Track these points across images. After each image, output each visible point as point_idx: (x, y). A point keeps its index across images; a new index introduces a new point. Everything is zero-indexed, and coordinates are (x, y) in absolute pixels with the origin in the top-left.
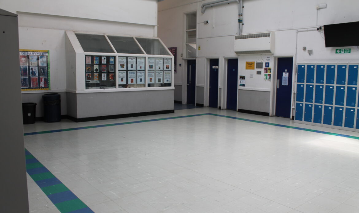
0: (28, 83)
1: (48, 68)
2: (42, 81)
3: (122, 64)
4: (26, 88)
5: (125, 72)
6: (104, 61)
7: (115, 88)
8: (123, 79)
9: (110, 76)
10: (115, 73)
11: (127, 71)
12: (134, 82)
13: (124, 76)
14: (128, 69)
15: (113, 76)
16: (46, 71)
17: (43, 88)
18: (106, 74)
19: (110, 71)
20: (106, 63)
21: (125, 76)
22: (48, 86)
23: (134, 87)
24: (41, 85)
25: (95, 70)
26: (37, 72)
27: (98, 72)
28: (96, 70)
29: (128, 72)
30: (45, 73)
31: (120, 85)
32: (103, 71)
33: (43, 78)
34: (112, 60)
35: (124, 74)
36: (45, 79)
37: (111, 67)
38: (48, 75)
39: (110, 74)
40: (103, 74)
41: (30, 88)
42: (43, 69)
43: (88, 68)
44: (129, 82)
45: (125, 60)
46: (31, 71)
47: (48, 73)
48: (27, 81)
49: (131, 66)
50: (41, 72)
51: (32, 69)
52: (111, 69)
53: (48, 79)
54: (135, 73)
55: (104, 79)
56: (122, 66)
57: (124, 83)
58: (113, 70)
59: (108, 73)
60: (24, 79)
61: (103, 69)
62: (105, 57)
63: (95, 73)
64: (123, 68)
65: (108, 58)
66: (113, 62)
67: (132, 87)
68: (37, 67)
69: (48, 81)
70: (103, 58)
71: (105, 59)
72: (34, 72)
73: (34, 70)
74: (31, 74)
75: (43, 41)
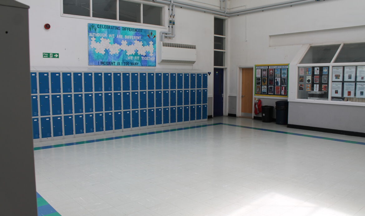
0: (273, 90)
1: (287, 78)
2: (283, 89)
3: (337, 75)
4: (272, 95)
5: (341, 83)
6: (317, 72)
7: (328, 100)
8: (337, 91)
9: (323, 87)
10: (328, 84)
11: (343, 82)
12: (352, 95)
13: (338, 88)
14: (345, 80)
15: (325, 87)
16: (286, 81)
17: (283, 95)
18: (318, 85)
19: (323, 82)
20: (319, 74)
21: (340, 88)
22: (287, 94)
23: (352, 101)
24: (282, 93)
25: (307, 81)
26: (280, 82)
27: (310, 82)
28: (309, 81)
29: (345, 83)
30: (285, 83)
31: (333, 98)
32: (315, 82)
33: (284, 87)
34: (325, 70)
35: (339, 85)
36: (285, 88)
37: (324, 78)
38: (287, 85)
39: (323, 85)
40: (315, 85)
41: (274, 94)
42: (284, 79)
43: (301, 79)
44: (346, 95)
45: (341, 70)
46: (276, 81)
47: (287, 83)
48: (273, 89)
49: (349, 76)
50: (283, 82)
51: (276, 79)
52: (324, 79)
53: (287, 88)
54: (354, 85)
55: (316, 90)
56: (337, 77)
57: (339, 95)
58: (327, 81)
59: (321, 84)
60: (271, 87)
61: (315, 79)
62: (318, 68)
63: (307, 83)
64: (339, 79)
65: (321, 68)
66: (326, 72)
67: (350, 101)
68: (280, 78)
69: (287, 90)
70: (316, 69)
71: (318, 69)
72: (278, 82)
73: (277, 80)
74: (275, 84)
75: (285, 56)
